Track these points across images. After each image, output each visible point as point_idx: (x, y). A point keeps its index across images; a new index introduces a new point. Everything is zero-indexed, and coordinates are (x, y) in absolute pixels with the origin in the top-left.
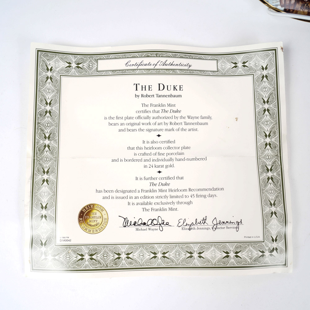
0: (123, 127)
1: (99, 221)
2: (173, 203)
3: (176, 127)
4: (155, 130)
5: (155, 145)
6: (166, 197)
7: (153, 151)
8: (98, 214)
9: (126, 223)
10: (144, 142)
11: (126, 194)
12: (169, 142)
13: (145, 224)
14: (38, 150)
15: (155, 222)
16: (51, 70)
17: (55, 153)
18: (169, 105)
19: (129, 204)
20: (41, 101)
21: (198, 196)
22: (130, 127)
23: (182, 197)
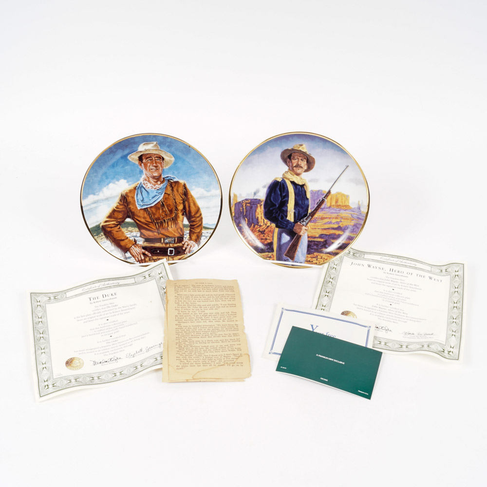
0: (86, 321)
1: (79, 364)
2: (122, 348)
3: (116, 314)
4: (105, 317)
5: (106, 325)
6: (116, 346)
7: (106, 328)
8: (77, 362)
9: (95, 363)
10: (99, 325)
11: (93, 350)
12: (114, 321)
13: (106, 362)
14: (36, 341)
15: (112, 359)
16: (39, 302)
17: (47, 340)
18: (111, 304)
19: (95, 354)
20: (36, 317)
21: (135, 340)
22: (90, 320)
23: (126, 343)
